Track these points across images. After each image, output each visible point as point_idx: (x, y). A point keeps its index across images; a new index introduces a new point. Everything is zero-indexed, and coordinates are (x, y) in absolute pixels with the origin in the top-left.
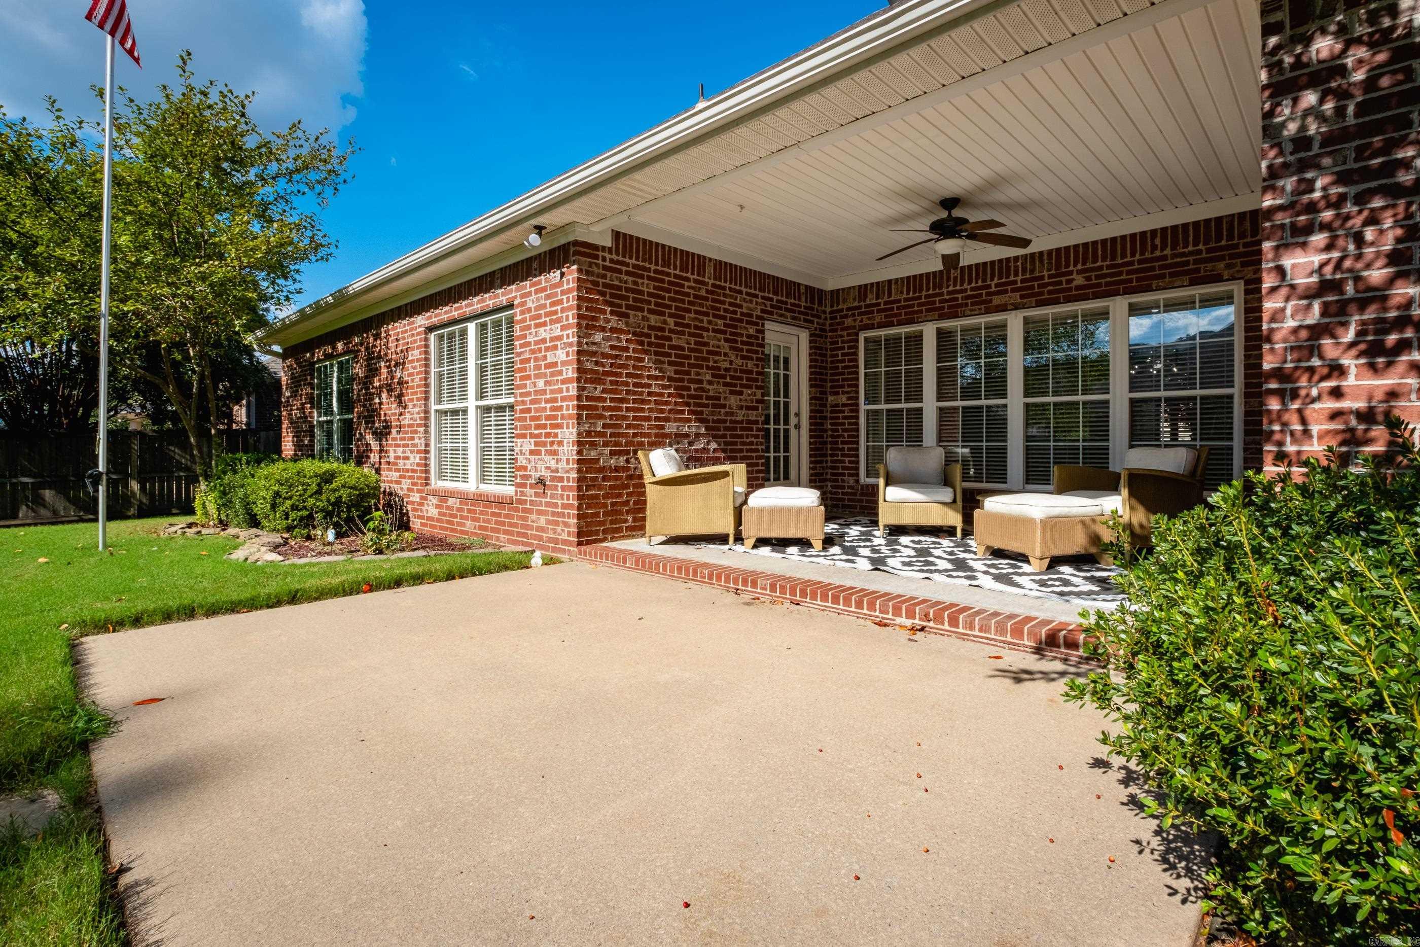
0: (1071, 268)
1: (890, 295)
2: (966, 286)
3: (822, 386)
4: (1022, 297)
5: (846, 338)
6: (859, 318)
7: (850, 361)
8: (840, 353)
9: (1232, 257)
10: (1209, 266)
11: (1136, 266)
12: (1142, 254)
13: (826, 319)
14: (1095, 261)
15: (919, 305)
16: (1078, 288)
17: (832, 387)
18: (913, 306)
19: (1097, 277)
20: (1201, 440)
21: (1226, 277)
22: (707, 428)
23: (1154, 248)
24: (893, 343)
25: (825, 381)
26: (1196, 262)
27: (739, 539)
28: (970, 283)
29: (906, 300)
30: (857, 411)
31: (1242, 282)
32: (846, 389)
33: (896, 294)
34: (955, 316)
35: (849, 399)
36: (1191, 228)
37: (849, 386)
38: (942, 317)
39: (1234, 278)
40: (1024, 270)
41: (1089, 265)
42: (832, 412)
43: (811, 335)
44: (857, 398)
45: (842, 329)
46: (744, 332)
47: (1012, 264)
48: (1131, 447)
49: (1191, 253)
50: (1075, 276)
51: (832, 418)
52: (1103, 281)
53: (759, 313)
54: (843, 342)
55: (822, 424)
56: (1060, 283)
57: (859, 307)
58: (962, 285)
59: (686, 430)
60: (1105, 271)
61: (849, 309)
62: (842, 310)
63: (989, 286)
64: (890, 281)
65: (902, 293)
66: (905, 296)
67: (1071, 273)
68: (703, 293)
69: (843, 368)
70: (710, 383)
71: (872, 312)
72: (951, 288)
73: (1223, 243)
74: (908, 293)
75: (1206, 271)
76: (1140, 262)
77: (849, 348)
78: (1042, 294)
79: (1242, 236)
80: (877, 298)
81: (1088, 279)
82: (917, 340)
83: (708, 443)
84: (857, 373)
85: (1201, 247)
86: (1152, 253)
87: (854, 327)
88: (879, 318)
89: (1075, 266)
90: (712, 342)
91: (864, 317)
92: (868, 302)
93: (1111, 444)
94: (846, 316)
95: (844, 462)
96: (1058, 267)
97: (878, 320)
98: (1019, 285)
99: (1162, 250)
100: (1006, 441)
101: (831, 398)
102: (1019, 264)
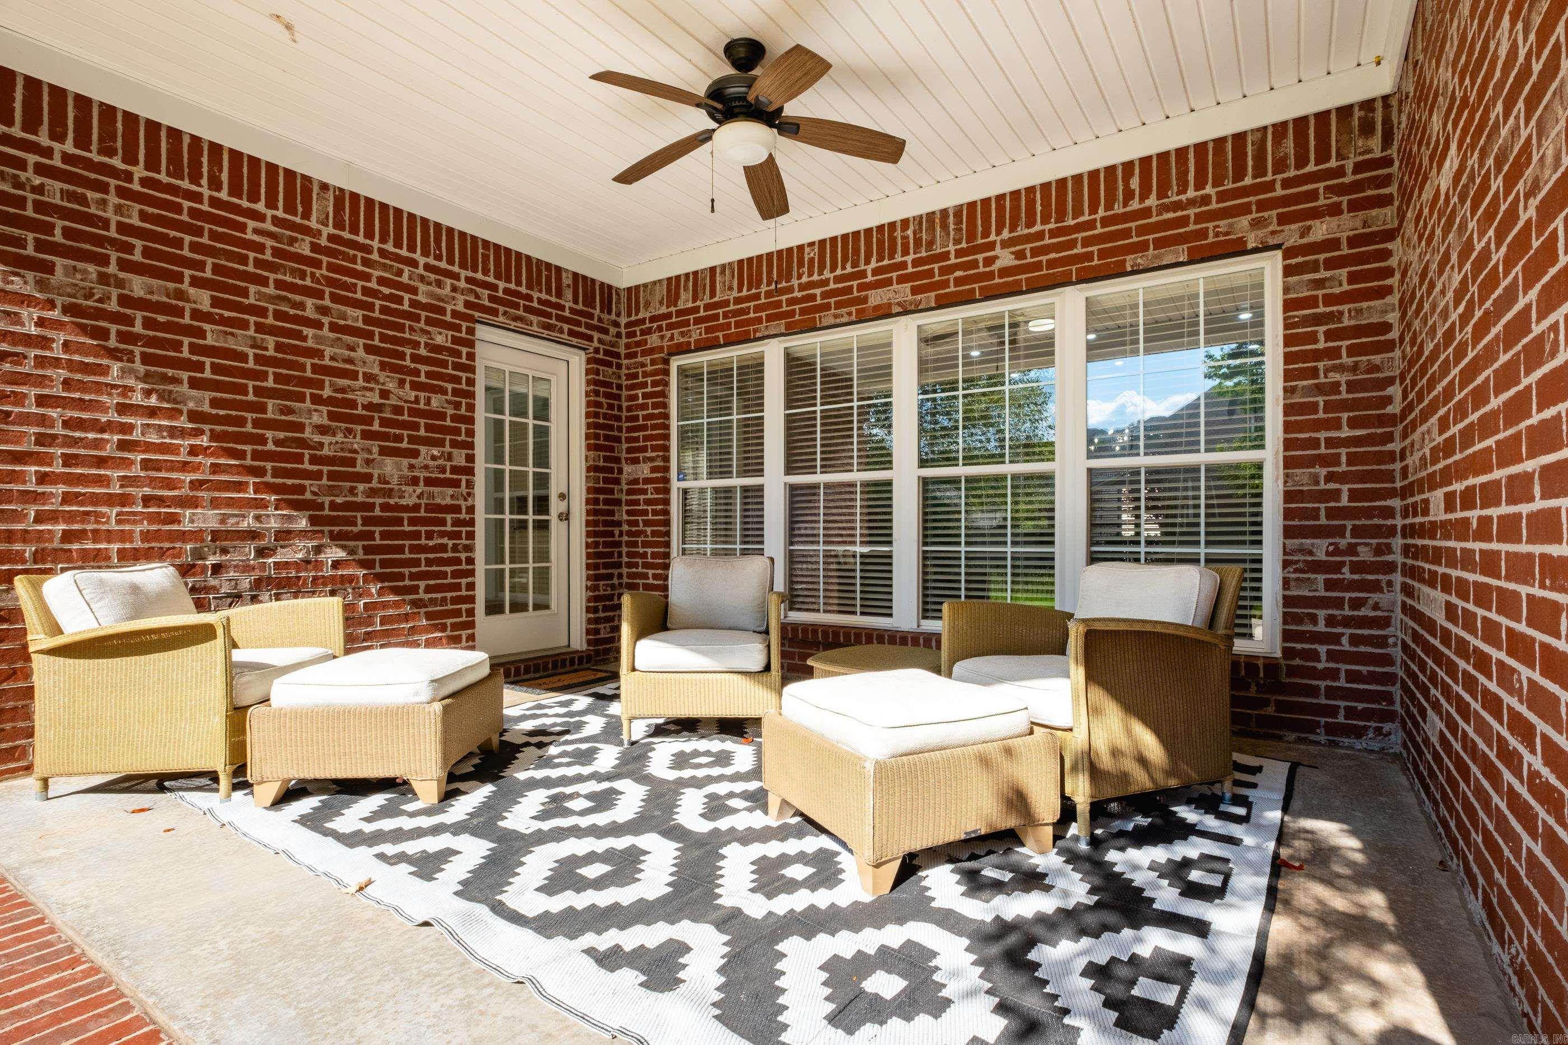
0: (993, 237)
1: (713, 294)
2: (827, 274)
3: (611, 449)
4: (915, 291)
5: (649, 368)
6: (668, 334)
7: (655, 406)
8: (640, 392)
9: (1262, 206)
10: (1223, 224)
11: (1099, 230)
12: (1109, 207)
13: (619, 335)
14: (1031, 223)
15: (758, 309)
16: (1004, 272)
17: (629, 450)
18: (745, 311)
19: (1035, 252)
20: (1208, 543)
21: (1251, 245)
22: (313, 520)
23: (1129, 195)
24: (720, 374)
25: (618, 440)
26: (1200, 218)
27: (241, 783)
28: (833, 269)
29: (738, 301)
30: (667, 491)
31: (1279, 254)
32: (649, 454)
33: (722, 292)
34: (813, 328)
35: (653, 470)
36: (1191, 156)
37: (654, 449)
38: (793, 330)
39: (1266, 248)
40: (918, 243)
41: (1022, 231)
42: (629, 492)
43: (589, 361)
44: (667, 469)
45: (644, 353)
46: (423, 340)
47: (898, 234)
48: (1093, 559)
49: (1192, 203)
50: (998, 251)
51: (629, 503)
52: (1044, 258)
53: (460, 308)
54: (645, 375)
55: (612, 513)
56: (974, 264)
57: (669, 316)
58: (820, 273)
59: (248, 523)
60: (1047, 241)
61: (653, 319)
62: (643, 321)
63: (863, 274)
64: (713, 269)
65: (731, 288)
66: (735, 294)
67: (991, 246)
68: (304, 249)
69: (646, 418)
70: (322, 430)
71: (687, 323)
72: (805, 279)
73: (1248, 181)
74: (740, 290)
75: (1217, 235)
76: (1106, 222)
77: (655, 384)
78: (945, 284)
79: (1280, 166)
80: (694, 300)
81: (1020, 255)
82: (755, 369)
83: (318, 549)
84: (667, 427)
85: (1209, 190)
86: (1125, 205)
87: (661, 349)
88: (696, 333)
89: (998, 233)
90: (328, 351)
91: (676, 332)
92: (681, 305)
93: (1057, 549)
94: (648, 331)
95: (645, 576)
96: (971, 236)
97: (695, 336)
98: (910, 270)
99: (1142, 199)
100: (890, 543)
101: (627, 469)
102: (910, 232)
